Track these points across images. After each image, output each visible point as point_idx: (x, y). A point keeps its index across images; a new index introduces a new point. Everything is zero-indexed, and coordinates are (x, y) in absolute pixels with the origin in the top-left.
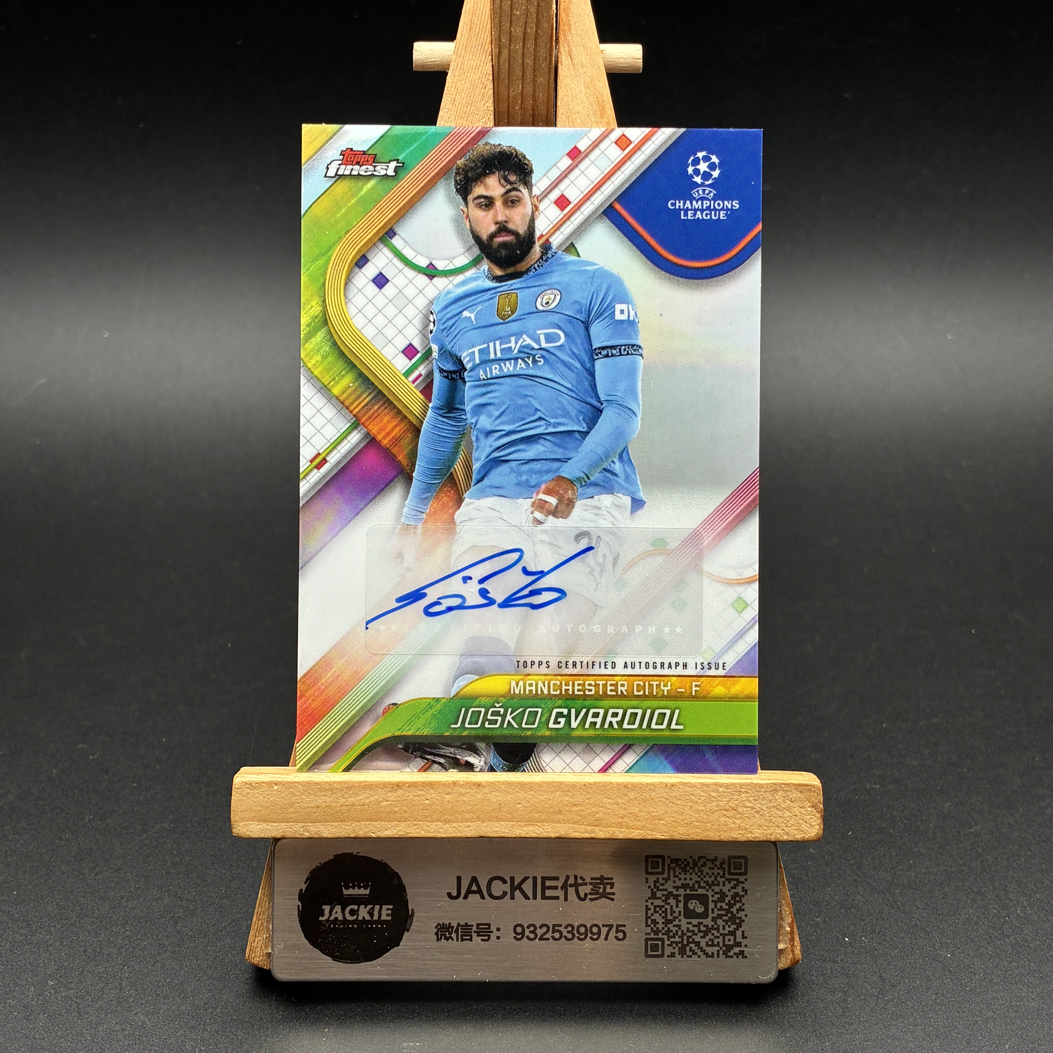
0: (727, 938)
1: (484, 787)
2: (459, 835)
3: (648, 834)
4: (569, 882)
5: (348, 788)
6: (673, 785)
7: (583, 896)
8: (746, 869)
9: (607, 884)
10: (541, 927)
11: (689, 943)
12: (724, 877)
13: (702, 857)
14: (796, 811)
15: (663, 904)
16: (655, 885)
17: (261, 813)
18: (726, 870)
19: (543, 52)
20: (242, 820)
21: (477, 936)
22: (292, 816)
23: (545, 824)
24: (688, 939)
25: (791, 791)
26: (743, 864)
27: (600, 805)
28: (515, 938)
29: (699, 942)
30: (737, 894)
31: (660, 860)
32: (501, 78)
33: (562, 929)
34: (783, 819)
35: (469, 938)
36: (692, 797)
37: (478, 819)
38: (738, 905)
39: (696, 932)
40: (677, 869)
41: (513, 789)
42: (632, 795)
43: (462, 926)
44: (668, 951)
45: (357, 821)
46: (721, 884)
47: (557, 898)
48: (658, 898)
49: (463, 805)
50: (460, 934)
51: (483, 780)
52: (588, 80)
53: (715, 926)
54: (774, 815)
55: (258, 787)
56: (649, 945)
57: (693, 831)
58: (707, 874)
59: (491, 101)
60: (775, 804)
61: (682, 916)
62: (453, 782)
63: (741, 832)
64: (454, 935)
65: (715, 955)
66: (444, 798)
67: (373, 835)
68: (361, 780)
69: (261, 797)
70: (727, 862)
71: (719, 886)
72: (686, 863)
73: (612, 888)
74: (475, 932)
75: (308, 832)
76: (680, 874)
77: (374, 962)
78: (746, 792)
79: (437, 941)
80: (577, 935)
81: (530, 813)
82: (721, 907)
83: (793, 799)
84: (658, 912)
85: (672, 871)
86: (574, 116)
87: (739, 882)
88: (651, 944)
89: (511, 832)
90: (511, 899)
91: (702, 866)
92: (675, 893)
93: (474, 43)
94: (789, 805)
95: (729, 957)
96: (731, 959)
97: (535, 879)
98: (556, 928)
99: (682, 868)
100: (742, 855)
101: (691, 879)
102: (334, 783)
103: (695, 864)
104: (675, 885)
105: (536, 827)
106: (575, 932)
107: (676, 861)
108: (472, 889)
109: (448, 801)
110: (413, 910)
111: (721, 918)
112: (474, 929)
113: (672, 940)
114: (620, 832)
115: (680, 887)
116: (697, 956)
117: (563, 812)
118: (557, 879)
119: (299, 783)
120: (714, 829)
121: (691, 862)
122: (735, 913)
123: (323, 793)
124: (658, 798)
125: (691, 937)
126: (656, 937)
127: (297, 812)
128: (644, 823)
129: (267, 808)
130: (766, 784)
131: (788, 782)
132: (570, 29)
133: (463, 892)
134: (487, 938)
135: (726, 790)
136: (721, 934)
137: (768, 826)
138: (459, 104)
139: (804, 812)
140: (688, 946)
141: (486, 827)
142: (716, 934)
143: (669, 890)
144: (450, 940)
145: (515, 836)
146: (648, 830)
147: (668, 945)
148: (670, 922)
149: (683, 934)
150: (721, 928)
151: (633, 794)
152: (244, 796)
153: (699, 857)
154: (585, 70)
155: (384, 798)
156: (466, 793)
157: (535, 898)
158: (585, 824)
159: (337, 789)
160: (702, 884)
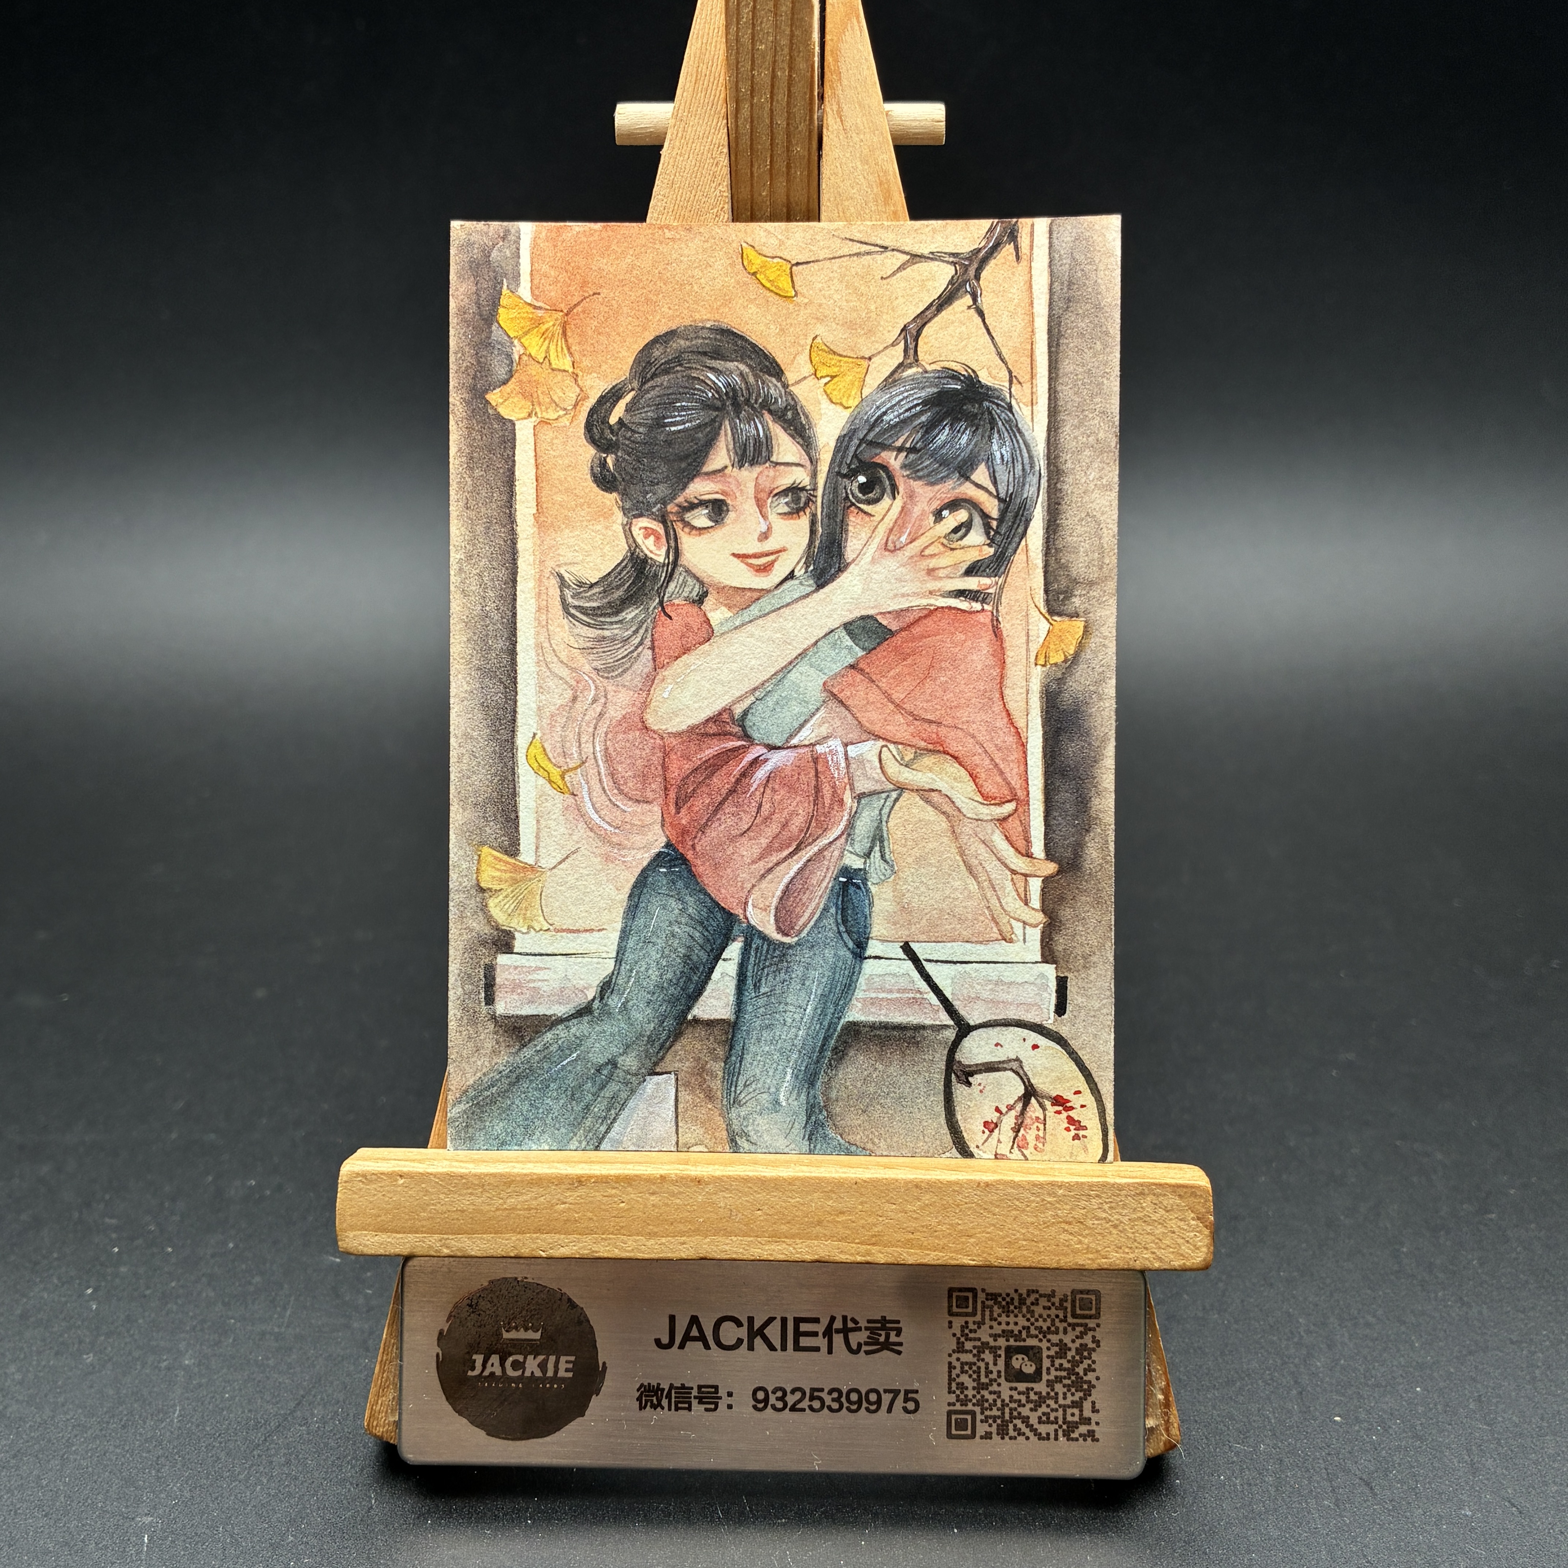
0: (1069, 1411)
1: (707, 1184)
2: (670, 1255)
3: (951, 1258)
4: (835, 1326)
5: (505, 1183)
6: (987, 1185)
7: (855, 1347)
8: (1098, 1309)
9: (892, 1329)
10: (793, 1391)
11: (1012, 1418)
12: (1064, 1320)
13: (1033, 1291)
14: (1173, 1224)
15: (975, 1360)
16: (962, 1331)
17: (379, 1219)
18: (1069, 1310)
19: (799, 109)
20: (352, 1228)
21: (699, 1403)
22: (424, 1223)
23: (798, 1241)
24: (1011, 1413)
25: (1165, 1195)
26: (1094, 1302)
27: (880, 1213)
28: (755, 1407)
29: (1028, 1417)
30: (1084, 1347)
31: (970, 1295)
32: (741, 148)
33: (824, 1395)
34: (1153, 1238)
35: (687, 1405)
36: (1017, 1203)
37: (697, 1232)
38: (1087, 1362)
39: (1024, 1401)
40: (996, 1308)
41: (750, 1188)
42: (926, 1198)
43: (677, 1388)
44: (982, 1428)
45: (519, 1233)
46: (1061, 1329)
47: (817, 1349)
48: (967, 1352)
49: (676, 1210)
50: (673, 1400)
51: (705, 1173)
52: (866, 151)
53: (1052, 1394)
54: (1140, 1231)
55: (376, 1180)
56: (953, 1421)
57: (1019, 1253)
58: (1041, 1316)
59: (726, 182)
60: (1140, 1215)
61: (1003, 1378)
62: (661, 1176)
63: (1091, 1256)
64: (665, 1402)
65: (1052, 1436)
66: (648, 1199)
67: (543, 1254)
68: (525, 1171)
69: (380, 1194)
70: (1069, 1298)
71: (1057, 1334)
72: (1008, 1299)
73: (898, 1335)
74: (695, 1397)
75: (448, 1247)
76: (1000, 1315)
77: (548, 1439)
78: (1097, 1196)
79: (640, 1409)
80: (846, 1404)
81: (775, 1223)
82: (1061, 1365)
83: (1169, 1208)
84: (967, 1372)
85: (987, 1313)
86: (846, 203)
87: (1087, 1329)
88: (956, 1420)
89: (745, 1252)
90: (749, 1349)
91: (1032, 1304)
92: (992, 1343)
93: (702, 101)
94: (1162, 1216)
95: (1072, 1439)
96: (1075, 1443)
97: (784, 1321)
98: (816, 1394)
99: (1003, 1307)
100: (1093, 1287)
101: (1016, 1324)
102: (487, 1175)
103: (1022, 1301)
104: (993, 1332)
105: (784, 1245)
106: (843, 1400)
107: (993, 1297)
108: (691, 1335)
109: (653, 1205)
110: (604, 1363)
111: (1061, 1382)
112: (695, 1392)
113: (988, 1413)
114: (910, 1254)
115: (999, 1336)
116: (1023, 1438)
117: (825, 1223)
118: (816, 1320)
119: (435, 1175)
120: (1049, 1251)
121: (1016, 1297)
122: (1081, 1374)
123: (470, 1191)
124: (966, 1203)
125: (1015, 1409)
126: (964, 1408)
127: (432, 1218)
128: (945, 1241)
129: (387, 1212)
130: (1129, 1185)
131: (1163, 1181)
132: (840, 79)
133: (678, 1339)
134: (713, 1406)
135: (1067, 1193)
136: (1060, 1406)
137: (1131, 1248)
138: (679, 187)
139: (1185, 1227)
140: (1012, 1422)
141: (709, 1244)
142: (1054, 1406)
143: (983, 1340)
144: (659, 1409)
145: (753, 1258)
146: (951, 1252)
147: (982, 1421)
148: (985, 1386)
149: (1004, 1405)
150: (1061, 1396)
151: (928, 1197)
152: (356, 1193)
153: (1028, 1291)
154: (862, 136)
155: (559, 1200)
156: (680, 1193)
157: (784, 1348)
158: (857, 1241)
159: (489, 1184)
160: (1033, 1331)
